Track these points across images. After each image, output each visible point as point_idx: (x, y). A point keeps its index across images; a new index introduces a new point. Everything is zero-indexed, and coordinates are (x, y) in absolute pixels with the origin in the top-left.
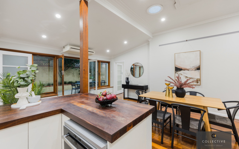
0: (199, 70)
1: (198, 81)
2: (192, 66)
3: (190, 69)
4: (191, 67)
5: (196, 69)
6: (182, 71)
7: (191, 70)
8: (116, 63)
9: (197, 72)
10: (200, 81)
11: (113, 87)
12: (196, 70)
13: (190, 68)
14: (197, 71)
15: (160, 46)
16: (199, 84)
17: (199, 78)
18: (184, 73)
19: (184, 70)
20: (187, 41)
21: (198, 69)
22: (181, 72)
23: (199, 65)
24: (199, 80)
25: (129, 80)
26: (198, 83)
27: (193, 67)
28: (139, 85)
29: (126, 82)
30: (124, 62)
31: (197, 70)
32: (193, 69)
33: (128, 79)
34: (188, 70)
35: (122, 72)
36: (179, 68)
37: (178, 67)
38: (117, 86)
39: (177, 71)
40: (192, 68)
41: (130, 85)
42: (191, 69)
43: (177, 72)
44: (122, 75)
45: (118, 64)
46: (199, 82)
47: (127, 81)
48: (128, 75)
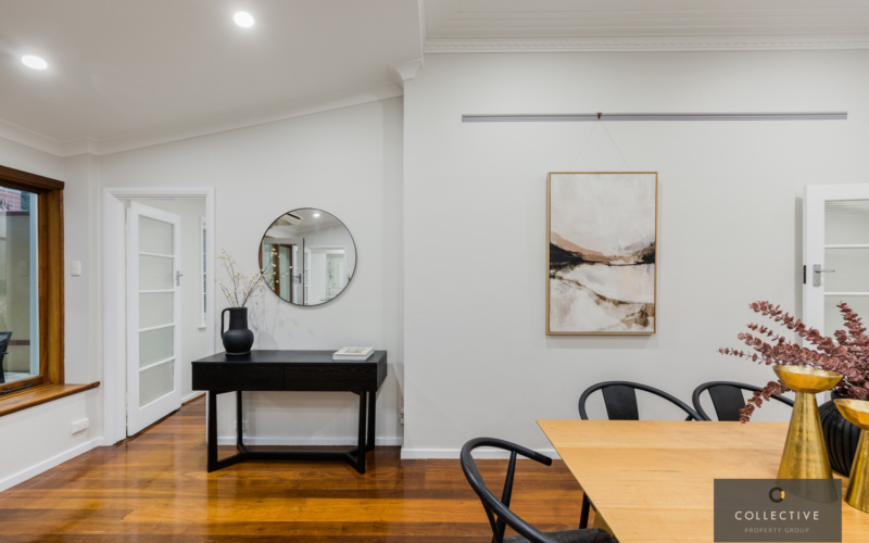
0: (652, 265)
1: (647, 315)
2: (624, 244)
3: (615, 258)
4: (620, 249)
5: (641, 261)
6: (584, 267)
7: (621, 262)
8: (127, 200)
9: (645, 273)
10: (654, 315)
11: (95, 385)
12: (638, 263)
13: (618, 254)
14: (645, 266)
15: (466, 118)
16: (649, 329)
17: (650, 300)
18: (591, 278)
19: (592, 263)
20: (599, 115)
21: (649, 257)
22: (580, 272)
23: (653, 241)
24: (649, 311)
25: (250, 327)
26: (645, 324)
27: (627, 248)
28: (336, 358)
29: (228, 342)
30: (201, 199)
31: (642, 266)
32: (629, 259)
33: (238, 316)
34: (607, 262)
35: (178, 267)
36: (569, 253)
37: (566, 248)
38: (135, 370)
39: (559, 268)
40: (624, 254)
41: (256, 359)
42: (621, 257)
43: (559, 273)
44: (176, 289)
45: (138, 209)
46: (650, 319)
47: (236, 333)
48: (243, 288)
